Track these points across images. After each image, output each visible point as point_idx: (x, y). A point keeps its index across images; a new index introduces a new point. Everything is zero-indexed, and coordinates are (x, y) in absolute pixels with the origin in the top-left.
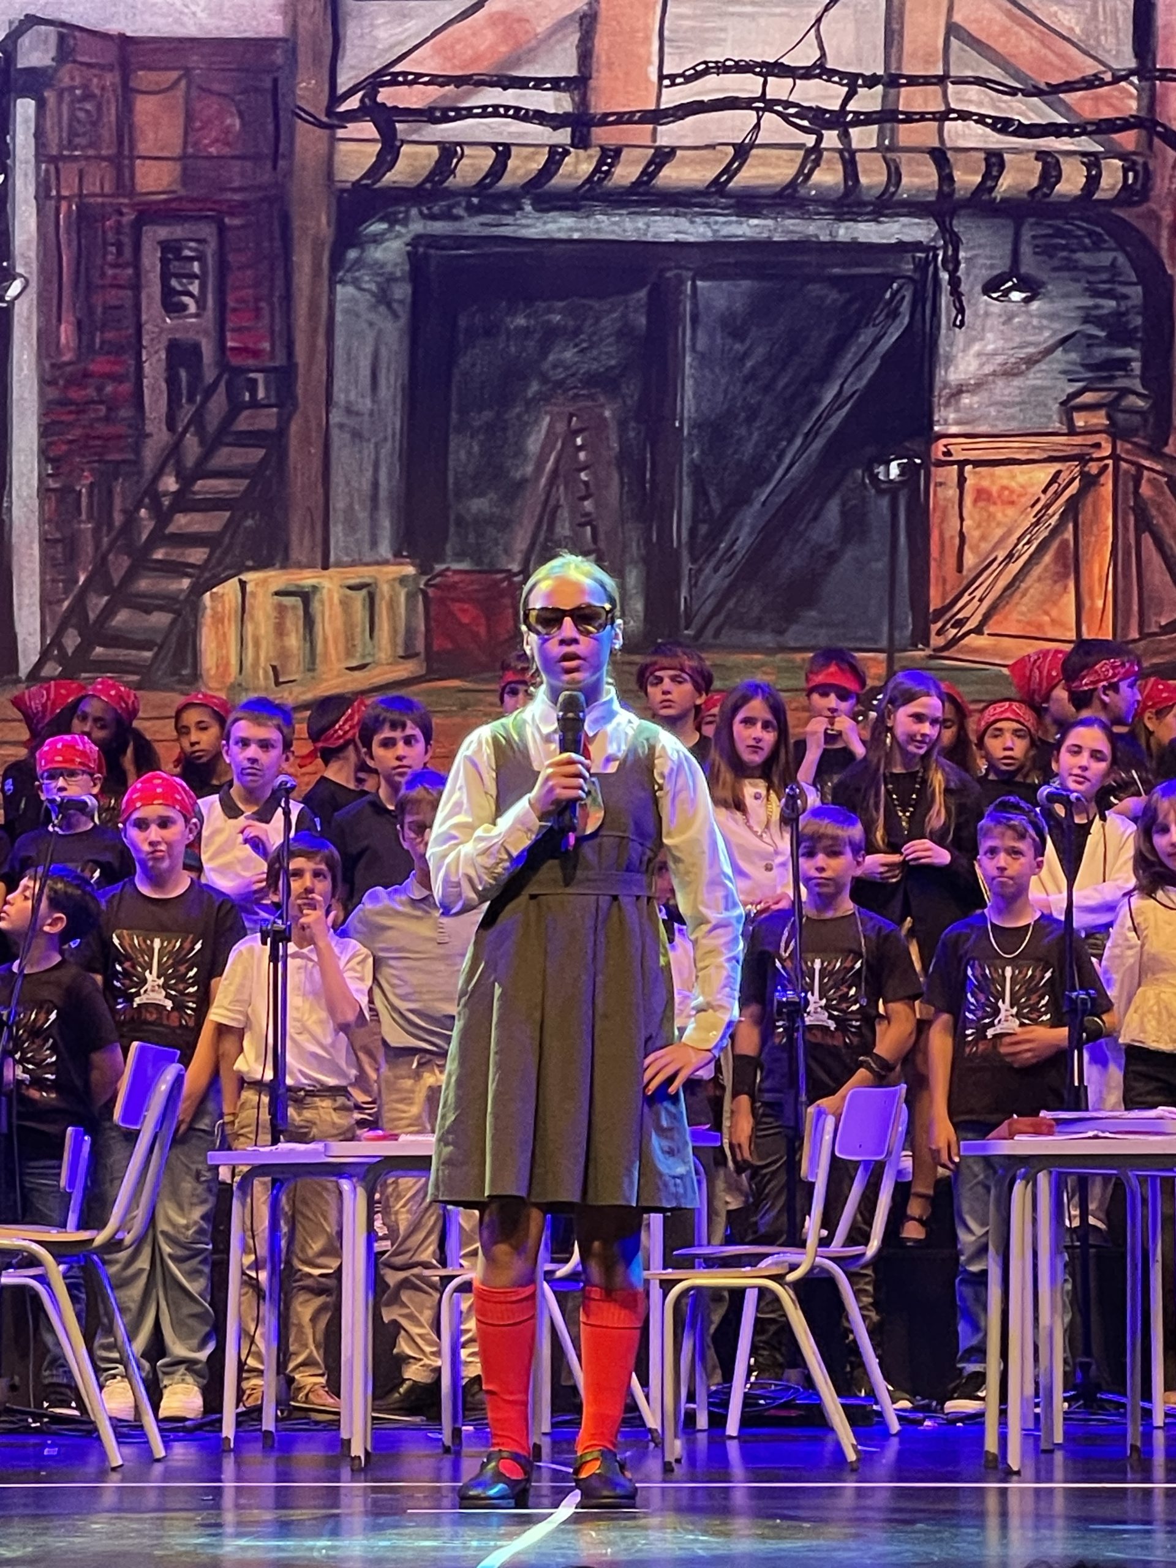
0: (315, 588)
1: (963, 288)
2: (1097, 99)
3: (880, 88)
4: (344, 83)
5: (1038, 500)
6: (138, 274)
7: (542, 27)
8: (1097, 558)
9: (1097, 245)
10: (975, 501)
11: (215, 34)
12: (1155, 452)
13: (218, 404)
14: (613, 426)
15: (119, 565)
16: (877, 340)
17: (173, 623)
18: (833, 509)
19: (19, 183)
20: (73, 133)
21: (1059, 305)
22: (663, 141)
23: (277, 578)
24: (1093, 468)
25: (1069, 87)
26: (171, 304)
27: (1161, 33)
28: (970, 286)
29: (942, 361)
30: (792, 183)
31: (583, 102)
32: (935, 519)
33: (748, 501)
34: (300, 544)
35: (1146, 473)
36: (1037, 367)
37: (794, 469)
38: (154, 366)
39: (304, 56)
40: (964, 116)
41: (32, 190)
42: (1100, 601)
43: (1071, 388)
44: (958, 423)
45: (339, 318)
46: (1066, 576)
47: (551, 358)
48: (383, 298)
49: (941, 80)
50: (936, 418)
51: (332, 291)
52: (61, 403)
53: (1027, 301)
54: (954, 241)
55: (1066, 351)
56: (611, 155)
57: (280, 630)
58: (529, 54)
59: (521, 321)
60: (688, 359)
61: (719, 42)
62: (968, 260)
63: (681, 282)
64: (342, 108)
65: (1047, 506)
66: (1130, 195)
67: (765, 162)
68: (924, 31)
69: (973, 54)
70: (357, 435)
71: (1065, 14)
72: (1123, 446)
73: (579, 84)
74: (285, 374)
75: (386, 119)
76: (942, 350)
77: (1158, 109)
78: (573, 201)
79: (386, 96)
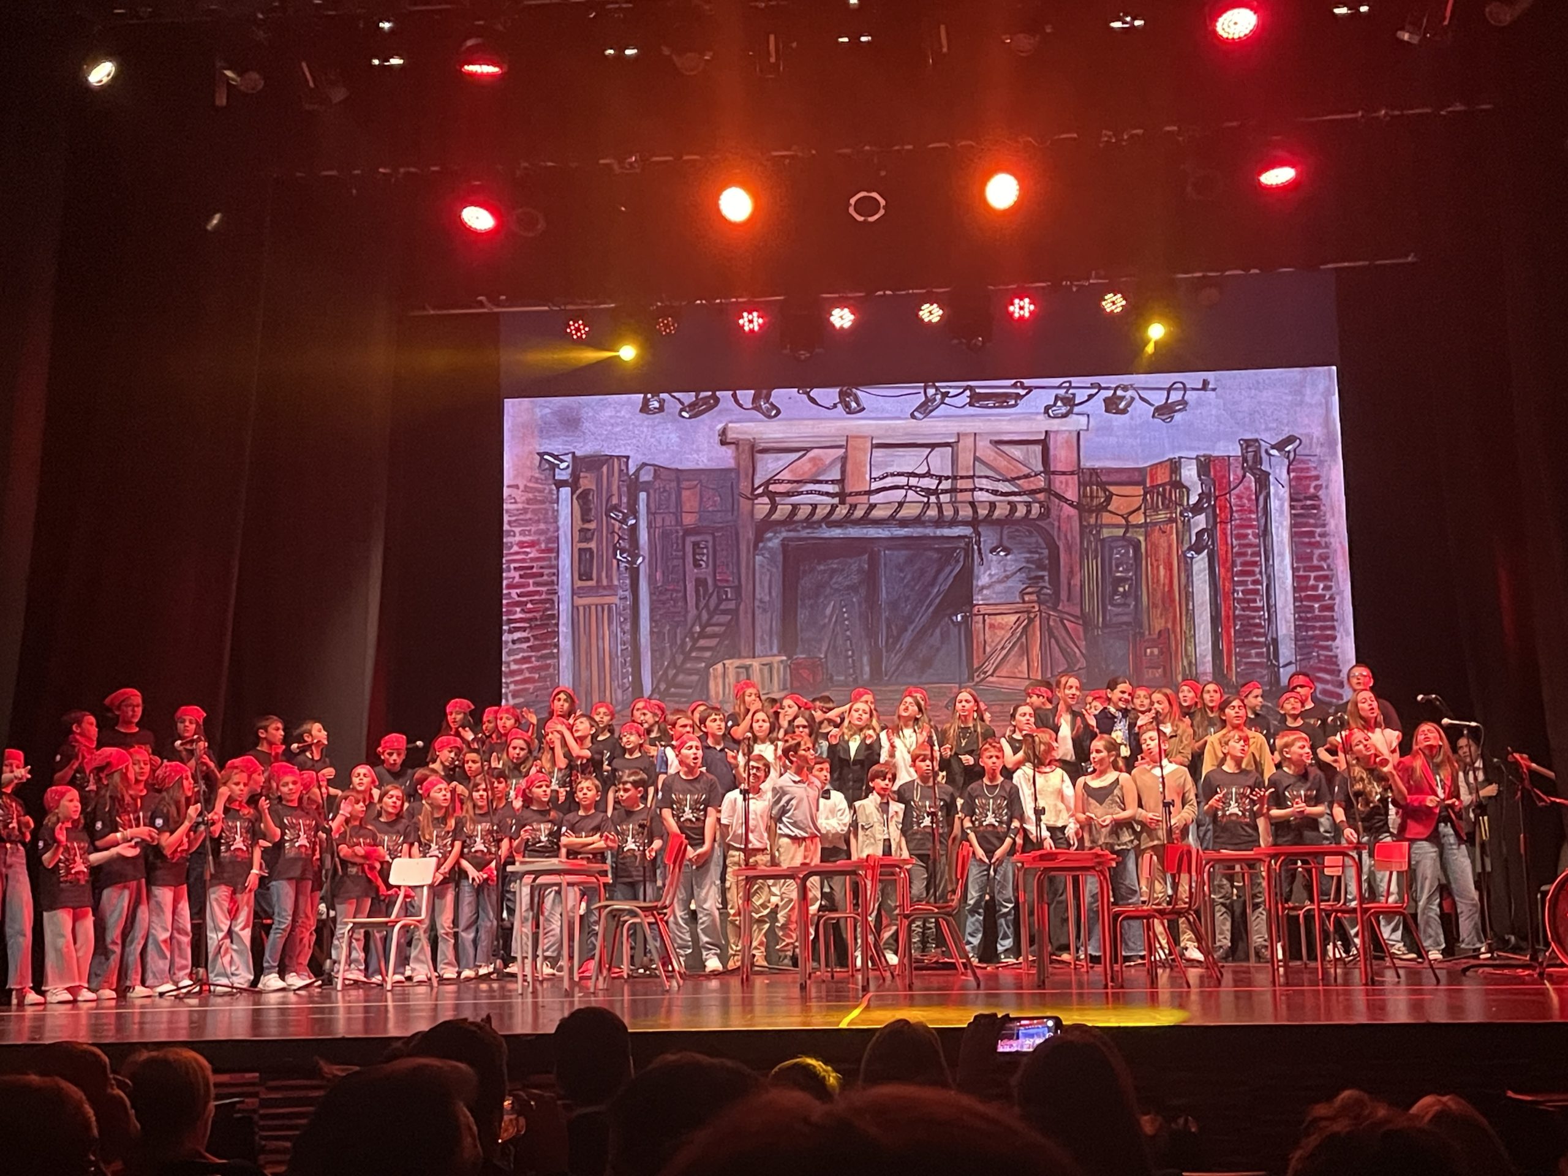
0: (751, 665)
1: (983, 551)
2: (1029, 482)
3: (950, 480)
4: (757, 483)
5: (1012, 627)
6: (684, 554)
7: (827, 462)
8: (1035, 648)
9: (1031, 535)
10: (989, 629)
11: (710, 468)
12: (1055, 609)
13: (714, 600)
14: (857, 605)
15: (680, 658)
16: (952, 571)
17: (699, 680)
18: (938, 631)
19: (641, 522)
20: (661, 504)
21: (1018, 557)
22: (872, 501)
23: (737, 662)
25: (1019, 478)
26: (696, 564)
27: (1052, 458)
28: (985, 551)
29: (976, 578)
30: (919, 515)
31: (843, 488)
32: (975, 635)
33: (906, 630)
34: (744, 650)
35: (1052, 617)
36: (1010, 579)
37: (923, 618)
38: (691, 587)
39: (742, 475)
40: (981, 489)
41: (646, 525)
42: (1036, 663)
43: (1023, 587)
44: (982, 600)
45: (757, 567)
46: (1024, 655)
47: (834, 580)
48: (772, 560)
49: (972, 477)
50: (974, 598)
51: (754, 558)
52: (658, 601)
53: (1006, 555)
54: (979, 534)
55: (1021, 573)
56: (853, 507)
58: (824, 471)
59: (822, 567)
60: (883, 580)
61: (891, 465)
62: (984, 541)
63: (879, 551)
64: (757, 492)
65: (1016, 630)
66: (1042, 516)
67: (909, 508)
68: (966, 459)
69: (983, 467)
70: (765, 610)
71: (1016, 452)
72: (1042, 607)
73: (841, 482)
74: (738, 589)
75: (772, 496)
76: (976, 574)
77: (1052, 485)
78: (840, 524)
79: (772, 488)
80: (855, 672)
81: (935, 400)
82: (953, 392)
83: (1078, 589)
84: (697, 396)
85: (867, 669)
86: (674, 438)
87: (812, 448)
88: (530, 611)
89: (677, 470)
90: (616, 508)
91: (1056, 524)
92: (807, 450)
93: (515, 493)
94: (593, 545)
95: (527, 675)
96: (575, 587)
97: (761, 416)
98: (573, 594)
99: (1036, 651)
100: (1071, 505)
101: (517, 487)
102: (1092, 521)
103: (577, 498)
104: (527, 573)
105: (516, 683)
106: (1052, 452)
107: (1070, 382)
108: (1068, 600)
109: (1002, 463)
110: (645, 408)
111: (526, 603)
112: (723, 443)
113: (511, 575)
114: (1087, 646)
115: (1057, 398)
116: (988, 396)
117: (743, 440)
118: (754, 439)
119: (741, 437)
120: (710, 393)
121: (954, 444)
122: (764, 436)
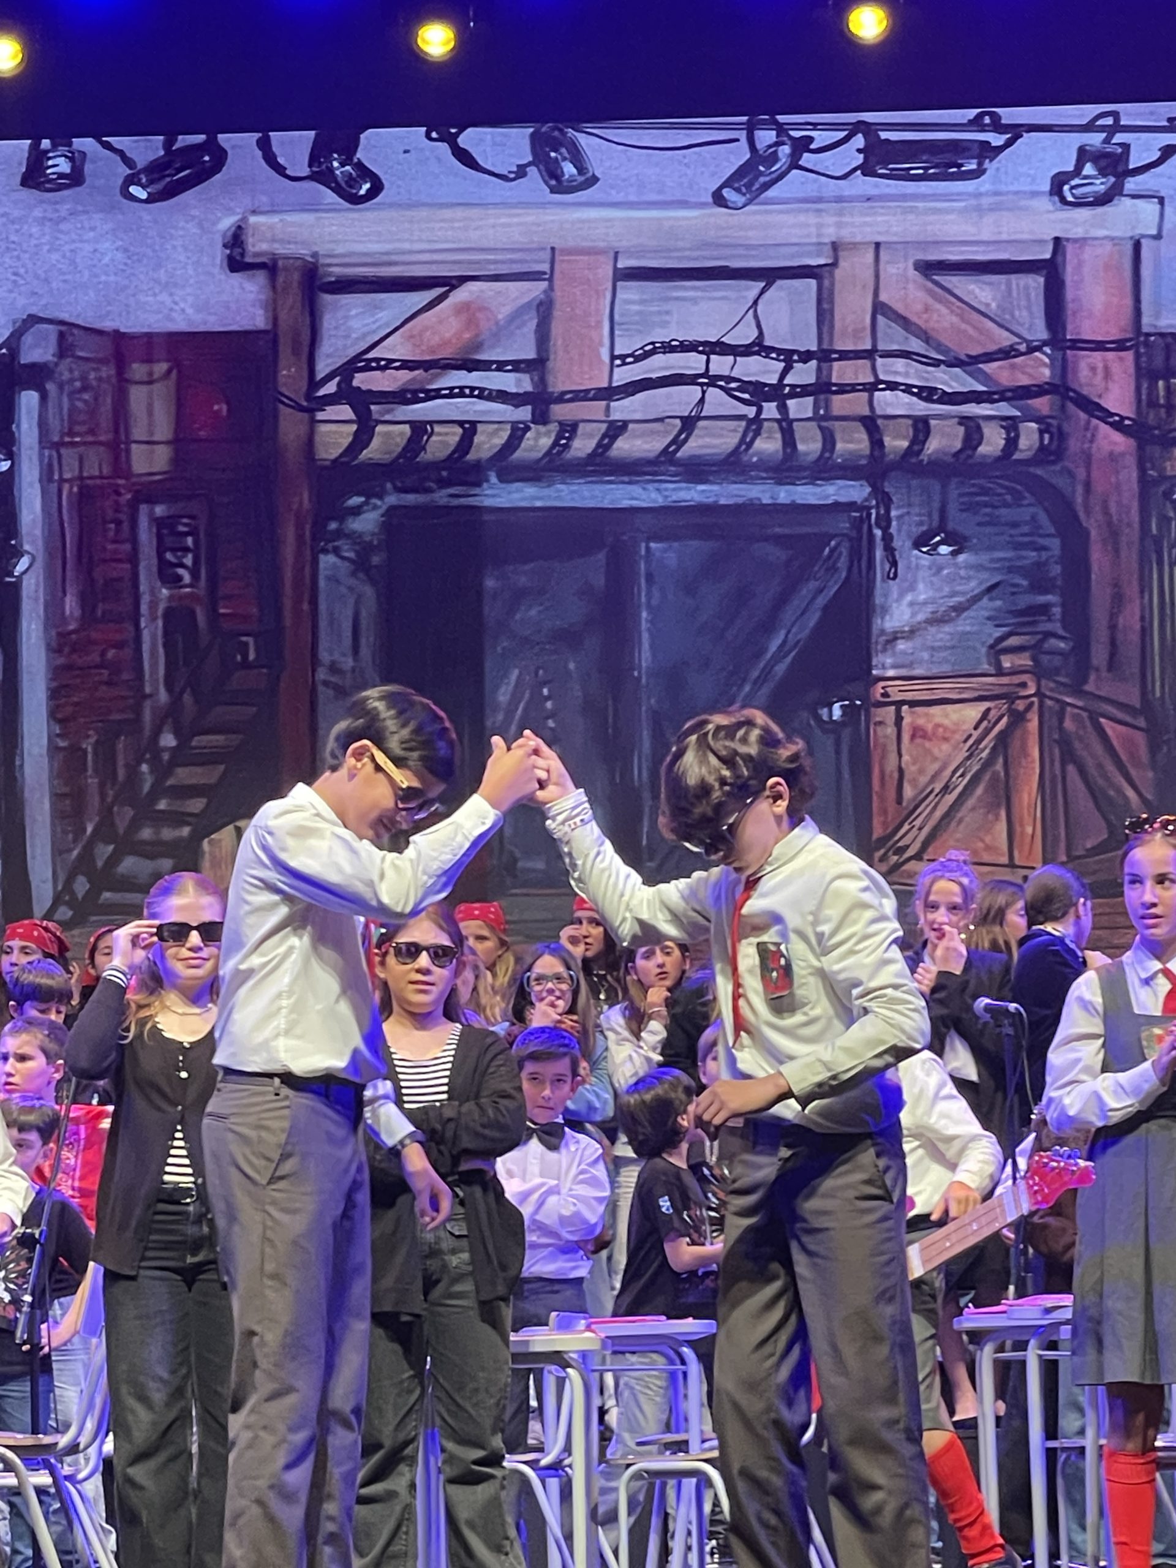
1: (897, 543)
2: (1013, 367)
3: (814, 363)
4: (322, 368)
5: (970, 736)
6: (135, 550)
7: (503, 313)
8: (1026, 788)
9: (1018, 502)
10: (913, 737)
11: (202, 329)
12: (1077, 690)
13: (212, 666)
14: (577, 677)
15: (124, 815)
16: (818, 594)
19: (24, 468)
20: (72, 422)
21: (984, 558)
22: (616, 416)
24: (1020, 705)
25: (989, 357)
26: (168, 576)
27: (1070, 306)
28: (900, 542)
29: (878, 611)
30: (736, 451)
31: (542, 382)
32: (875, 755)
35: (1069, 709)
36: (965, 614)
38: (151, 633)
39: (284, 347)
40: (892, 386)
41: (36, 474)
42: (1029, 828)
43: (999, 632)
44: (894, 667)
45: (322, 583)
46: (999, 806)
47: (518, 616)
48: (361, 565)
49: (869, 354)
50: (874, 662)
51: (315, 562)
52: (68, 667)
54: (886, 501)
55: (991, 599)
56: (569, 429)
58: (493, 339)
60: (644, 614)
61: (664, 324)
62: (899, 517)
63: (635, 542)
64: (321, 392)
65: (979, 741)
66: (1045, 455)
67: (709, 433)
68: (853, 309)
69: (897, 330)
70: (341, 692)
71: (982, 291)
72: (1047, 685)
73: (537, 366)
74: (273, 639)
75: (361, 402)
76: (878, 600)
77: (1070, 376)
78: (534, 472)
79: (360, 380)
81: (774, 158)
82: (821, 138)
83: (1135, 638)
84: (168, 145)
86: (109, 251)
87: (464, 279)
89: (117, 332)
91: (1081, 474)
92: (451, 284)
97: (330, 196)
99: (1028, 793)
100: (1118, 426)
106: (1070, 294)
107: (1115, 115)
108: (1111, 667)
109: (943, 320)
110: (34, 176)
112: (236, 264)
114: (1157, 783)
115: (1083, 155)
116: (911, 150)
117: (286, 258)
118: (315, 255)
119: (280, 249)
120: (202, 138)
121: (825, 271)
122: (340, 249)
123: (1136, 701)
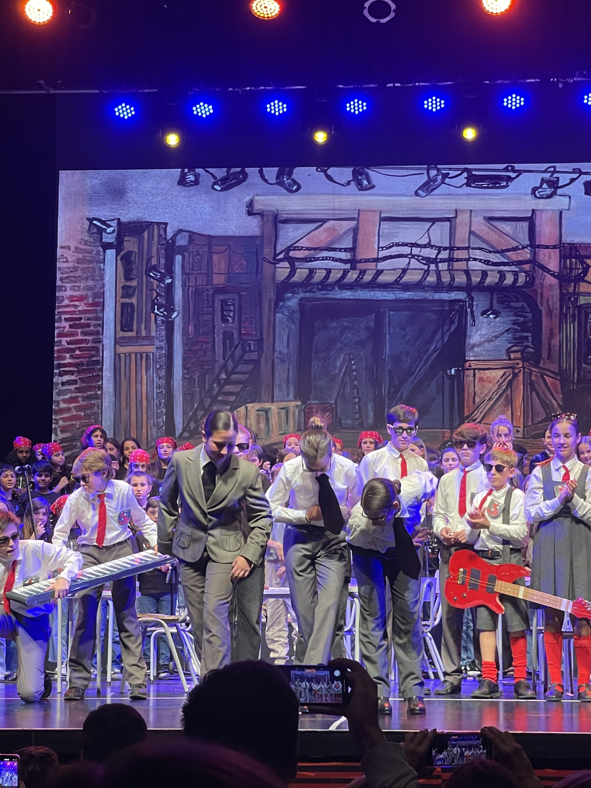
0: (269, 409)
1: (475, 314)
2: (517, 254)
3: (448, 251)
4: (279, 249)
5: (499, 381)
6: (213, 310)
7: (341, 232)
8: (518, 399)
9: (517, 301)
10: (479, 381)
11: (238, 235)
12: (536, 366)
13: (238, 351)
14: (363, 359)
15: (208, 402)
16: (447, 330)
18: (433, 384)
19: (176, 282)
20: (193, 266)
21: (506, 319)
22: (379, 268)
23: (258, 406)
24: (517, 371)
25: (508, 250)
26: (224, 320)
27: (537, 233)
28: (477, 313)
29: (468, 337)
30: (420, 281)
31: (354, 256)
32: (466, 387)
33: (406, 381)
34: (264, 395)
35: (533, 373)
36: (499, 339)
37: (421, 371)
38: (218, 338)
39: (266, 242)
40: (475, 259)
41: (180, 284)
42: (519, 413)
43: (509, 345)
44: (473, 356)
45: (277, 324)
46: (508, 405)
47: (344, 336)
48: (290, 318)
49: (467, 248)
50: (466, 355)
51: (275, 315)
52: (190, 350)
53: (495, 318)
54: (472, 299)
55: (507, 334)
56: (363, 272)
57: (258, 422)
58: (337, 241)
59: (335, 324)
60: (387, 337)
61: (396, 237)
62: (477, 305)
63: (385, 311)
64: (278, 258)
65: (502, 383)
66: (528, 284)
67: (412, 274)
68: (462, 233)
69: (477, 240)
70: (283, 361)
71: (506, 227)
73: (353, 250)
74: (260, 342)
75: (292, 261)
76: (468, 333)
77: (537, 257)
78: (351, 287)
79: (292, 254)
80: (360, 415)
81: (436, 180)
82: (452, 173)
83: (557, 348)
84: (228, 172)
85: (371, 414)
86: (207, 208)
87: (329, 220)
88: (78, 357)
89: (209, 236)
90: (155, 268)
91: (539, 291)
92: (324, 221)
93: (66, 253)
94: (134, 300)
95: (75, 413)
96: (118, 336)
97: (284, 191)
98: (116, 343)
99: (519, 401)
100: (553, 275)
101: (69, 248)
102: (571, 289)
103: (122, 259)
104: (75, 323)
105: (64, 419)
106: (537, 229)
107: (554, 167)
108: (548, 359)
109: (493, 237)
110: (182, 182)
111: (74, 350)
112: (250, 213)
113: (61, 325)
114: (564, 400)
115: (543, 181)
116: (483, 178)
117: (267, 211)
118: (277, 210)
119: (266, 208)
120: (239, 169)
121: (453, 220)
122: (286, 208)
123: (557, 371)
